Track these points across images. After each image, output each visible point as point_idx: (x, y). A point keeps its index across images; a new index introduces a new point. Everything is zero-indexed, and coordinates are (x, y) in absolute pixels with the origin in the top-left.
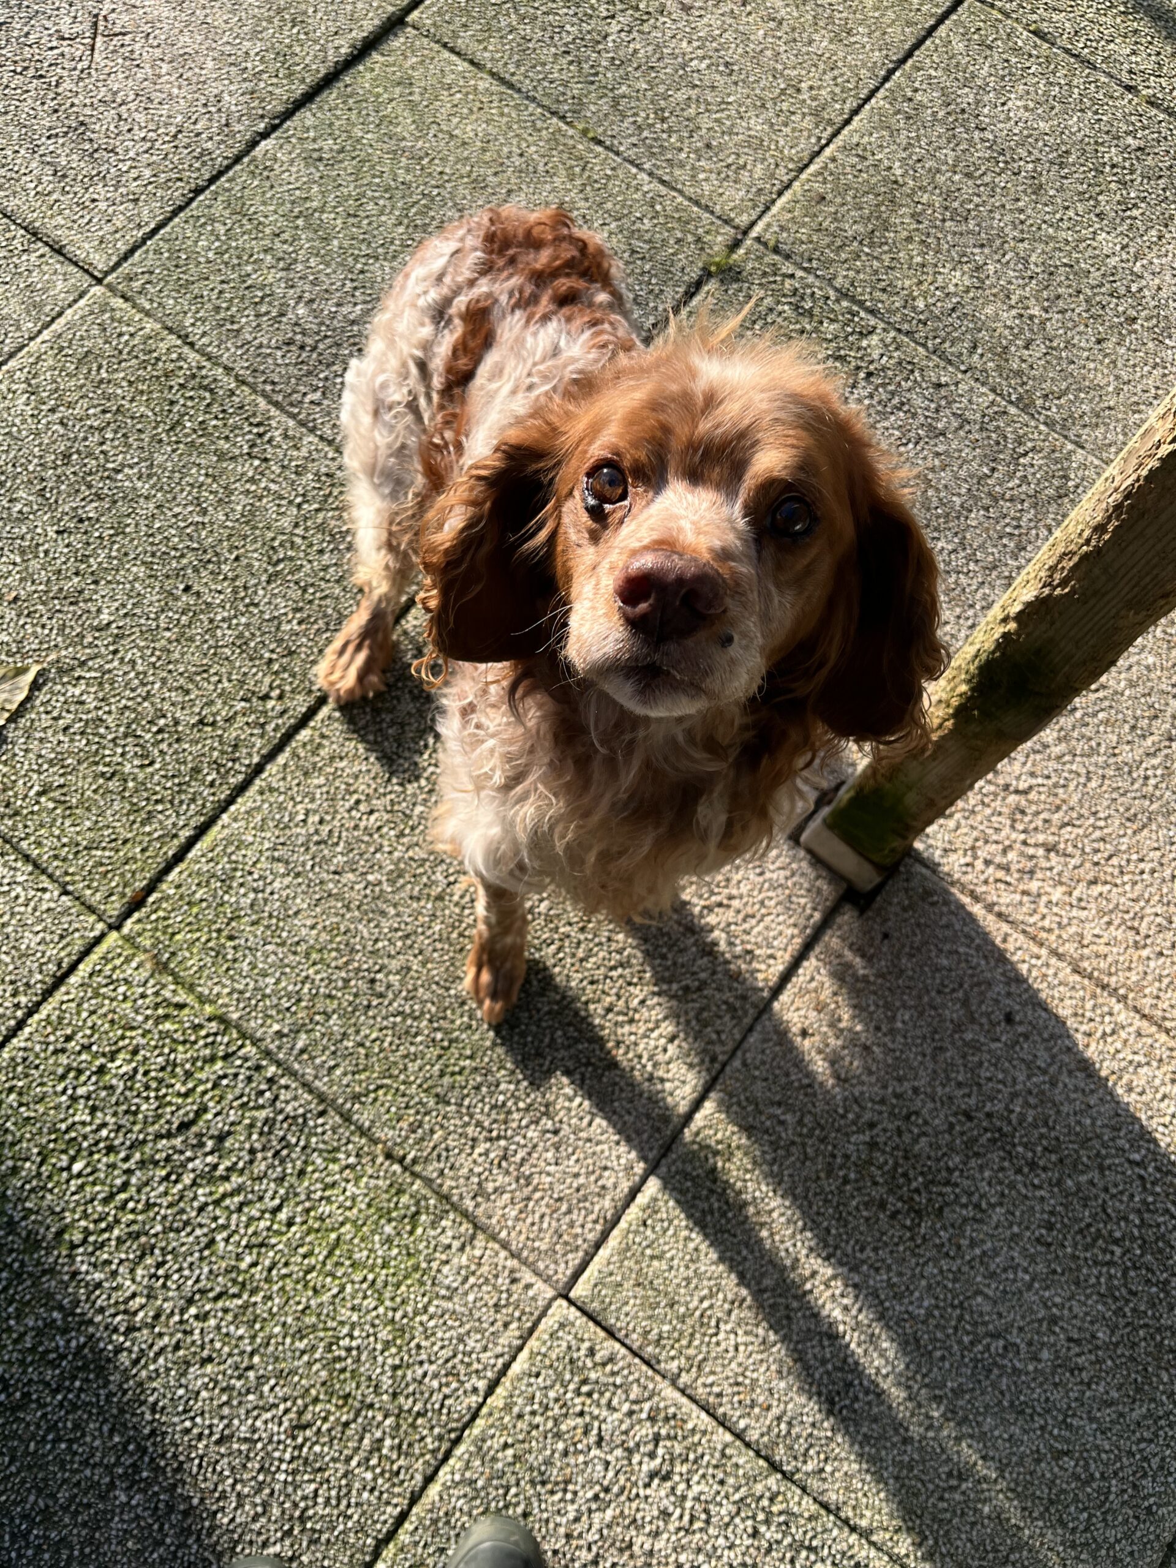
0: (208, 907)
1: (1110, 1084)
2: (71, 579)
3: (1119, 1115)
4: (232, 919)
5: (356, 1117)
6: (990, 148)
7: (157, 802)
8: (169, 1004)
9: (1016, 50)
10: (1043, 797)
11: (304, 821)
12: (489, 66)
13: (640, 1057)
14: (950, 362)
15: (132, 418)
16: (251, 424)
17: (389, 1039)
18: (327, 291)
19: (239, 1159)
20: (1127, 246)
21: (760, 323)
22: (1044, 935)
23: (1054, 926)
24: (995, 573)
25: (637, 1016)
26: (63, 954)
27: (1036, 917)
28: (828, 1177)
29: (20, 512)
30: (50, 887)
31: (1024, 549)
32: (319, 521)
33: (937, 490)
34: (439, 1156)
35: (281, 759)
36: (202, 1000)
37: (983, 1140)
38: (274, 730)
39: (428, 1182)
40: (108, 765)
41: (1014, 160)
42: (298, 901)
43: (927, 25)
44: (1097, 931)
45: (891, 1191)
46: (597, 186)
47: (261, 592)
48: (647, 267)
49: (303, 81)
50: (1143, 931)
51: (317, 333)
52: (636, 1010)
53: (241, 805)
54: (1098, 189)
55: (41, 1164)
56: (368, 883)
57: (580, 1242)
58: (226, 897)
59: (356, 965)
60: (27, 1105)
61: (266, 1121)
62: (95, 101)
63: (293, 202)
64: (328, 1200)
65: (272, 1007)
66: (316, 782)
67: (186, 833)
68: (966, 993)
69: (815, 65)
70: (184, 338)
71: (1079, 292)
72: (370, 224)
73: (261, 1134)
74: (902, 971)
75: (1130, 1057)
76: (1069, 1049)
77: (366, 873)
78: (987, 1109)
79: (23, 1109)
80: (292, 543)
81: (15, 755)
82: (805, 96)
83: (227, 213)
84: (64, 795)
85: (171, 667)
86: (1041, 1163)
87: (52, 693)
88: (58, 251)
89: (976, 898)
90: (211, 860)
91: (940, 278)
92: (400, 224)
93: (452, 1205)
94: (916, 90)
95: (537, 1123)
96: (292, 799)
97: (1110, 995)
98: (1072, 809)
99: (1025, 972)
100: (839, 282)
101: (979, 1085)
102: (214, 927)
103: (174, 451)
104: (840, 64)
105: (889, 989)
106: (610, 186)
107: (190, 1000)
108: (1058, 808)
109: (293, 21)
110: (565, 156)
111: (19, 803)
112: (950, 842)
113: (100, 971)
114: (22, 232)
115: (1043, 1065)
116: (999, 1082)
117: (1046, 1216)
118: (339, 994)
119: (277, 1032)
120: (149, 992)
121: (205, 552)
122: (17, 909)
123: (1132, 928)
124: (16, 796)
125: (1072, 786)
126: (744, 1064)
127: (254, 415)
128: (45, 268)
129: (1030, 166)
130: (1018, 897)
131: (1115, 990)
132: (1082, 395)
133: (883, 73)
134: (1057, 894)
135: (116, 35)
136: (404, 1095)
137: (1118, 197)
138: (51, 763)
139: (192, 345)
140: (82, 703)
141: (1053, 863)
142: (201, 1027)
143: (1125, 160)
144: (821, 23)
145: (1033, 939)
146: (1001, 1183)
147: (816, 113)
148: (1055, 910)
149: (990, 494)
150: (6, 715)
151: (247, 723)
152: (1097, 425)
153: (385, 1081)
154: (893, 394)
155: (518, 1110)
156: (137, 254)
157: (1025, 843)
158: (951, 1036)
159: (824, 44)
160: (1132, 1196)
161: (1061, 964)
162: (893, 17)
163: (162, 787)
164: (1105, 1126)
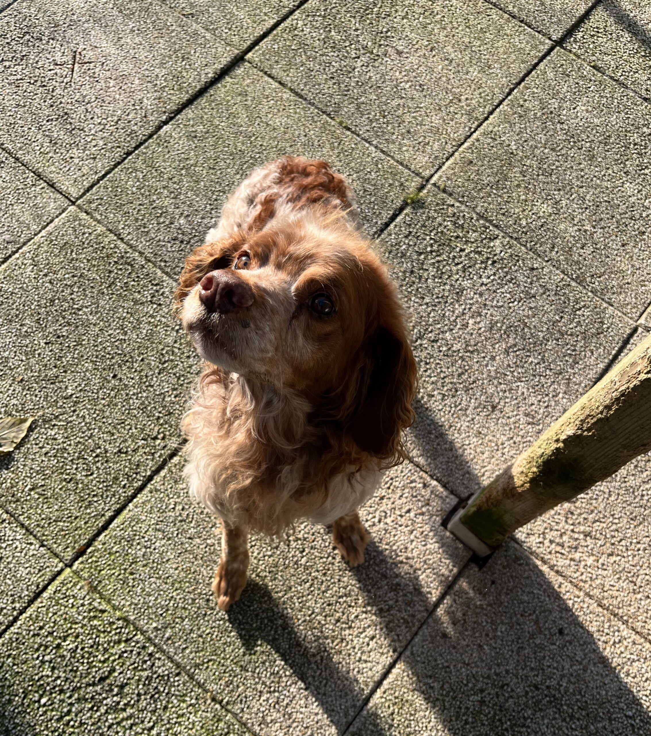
0: (120, 556)
1: (617, 671)
2: (52, 369)
3: (621, 689)
4: (132, 563)
5: (196, 677)
6: (566, 134)
7: (94, 496)
8: (96, 609)
9: (583, 77)
10: (584, 505)
11: (174, 508)
12: (289, 85)
13: (354, 648)
14: (539, 256)
15: (88, 280)
16: (152, 284)
17: (216, 634)
18: (196, 210)
19: (132, 699)
20: (641, 190)
21: (435, 232)
22: (582, 584)
23: (588, 579)
24: (560, 377)
25: (353, 625)
26: (40, 580)
27: (578, 574)
28: (457, 720)
29: (26, 332)
30: (34, 542)
31: (578, 363)
33: (530, 328)
34: (241, 701)
35: (162, 473)
36: (115, 608)
37: (544, 702)
38: (159, 457)
39: (235, 715)
40: (68, 474)
41: (579, 141)
42: (169, 554)
43: (533, 63)
44: (612, 583)
45: (491, 729)
46: (346, 153)
47: (155, 379)
48: (373, 199)
49: (187, 92)
50: (638, 584)
51: (190, 234)
52: (353, 621)
53: (140, 498)
54: (626, 158)
55: (24, 698)
56: (208, 545)
58: (130, 551)
59: (199, 591)
60: (18, 665)
61: (148, 677)
62: (73, 101)
63: (180, 161)
64: (180, 724)
65: (153, 613)
66: (181, 486)
67: (109, 514)
68: (537, 616)
69: (470, 86)
70: (119, 236)
71: (613, 217)
72: (221, 173)
73: (144, 685)
74: (502, 603)
75: (629, 656)
76: (594, 650)
77: (206, 539)
78: (547, 684)
79: (15, 667)
80: (173, 351)
81: (18, 468)
82: (463, 104)
83: (144, 166)
84: (44, 491)
85: (104, 420)
86: (576, 716)
87: (39, 433)
88: (52, 185)
89: (544, 562)
90: (122, 529)
91: (535, 208)
92: (238, 173)
93: (248, 728)
94: (525, 101)
95: (296, 684)
96: (168, 496)
97: (619, 620)
98: (600, 512)
99: (571, 605)
100: (478, 209)
101: (543, 670)
102: (122, 567)
103: (110, 299)
104: (483, 85)
105: (494, 613)
106: (354, 154)
107: (108, 608)
108: (592, 511)
109: (183, 57)
110: (329, 137)
111: (19, 494)
112: (531, 530)
113: (60, 590)
114: (32, 174)
115: (579, 659)
116: (554, 668)
118: (190, 607)
119: (155, 628)
120: (86, 603)
121: (125, 356)
122: (16, 554)
123: (632, 582)
124: (18, 490)
125: (600, 500)
126: (412, 653)
127: (154, 279)
128: (44, 195)
129: (588, 145)
130: (568, 562)
131: (622, 617)
132: (613, 276)
133: (507, 90)
134: (590, 561)
135: (86, 63)
136: (223, 665)
137: (637, 162)
138: (38, 473)
139: (122, 239)
140: (55, 439)
141: (589, 543)
142: (114, 623)
143: (642, 140)
144: (474, 62)
145: (576, 586)
146: (553, 727)
147: (469, 114)
149: (559, 331)
150: (14, 445)
151: (145, 453)
152: (621, 293)
153: (213, 657)
154: (507, 273)
155: (286, 676)
156: (94, 189)
157: (573, 531)
158: (528, 641)
159: (475, 74)
161: (591, 601)
162: (514, 58)
163: (97, 488)
164: (613, 695)
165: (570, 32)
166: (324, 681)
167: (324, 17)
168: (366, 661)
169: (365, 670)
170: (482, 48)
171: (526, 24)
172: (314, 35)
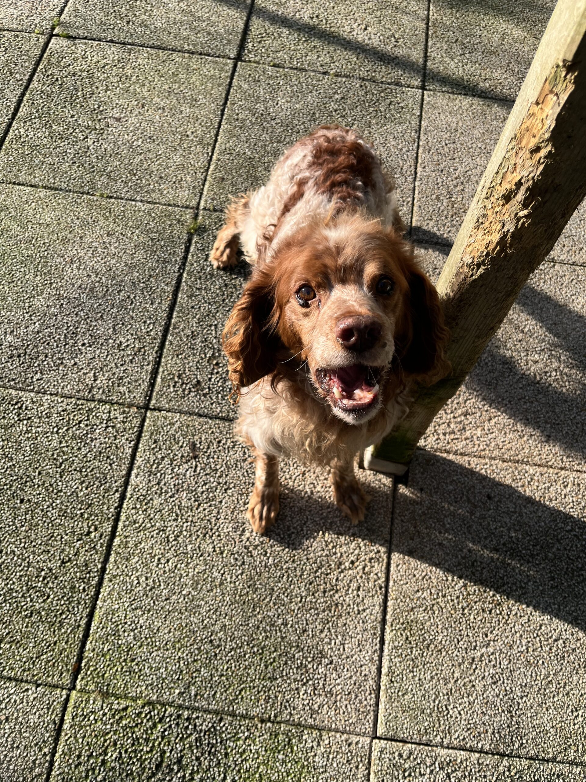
0: (114, 652)
1: (542, 502)
3: (552, 514)
4: (128, 651)
5: (237, 712)
6: (281, 126)
7: (61, 614)
8: (118, 711)
9: (270, 77)
11: (138, 583)
12: (40, 184)
13: (349, 605)
16: (13, 405)
17: (233, 665)
18: (17, 323)
19: (193, 766)
22: (483, 453)
23: (485, 447)
25: (338, 587)
26: (53, 716)
27: (476, 447)
28: (455, 611)
30: (29, 687)
32: (71, 434)
34: (285, 707)
35: (112, 559)
36: (134, 699)
38: (101, 547)
39: (287, 722)
40: (27, 610)
41: (294, 127)
42: (156, 623)
43: (227, 83)
44: (502, 440)
45: (484, 602)
46: (120, 217)
47: (60, 484)
48: (162, 243)
51: (23, 346)
52: (336, 585)
53: (104, 592)
56: (185, 596)
57: (369, 708)
58: (120, 642)
59: (199, 638)
61: (196, 739)
64: (246, 760)
65: (170, 683)
66: (134, 561)
67: (84, 622)
68: (467, 496)
69: (189, 122)
72: (22, 283)
73: (197, 747)
74: (436, 502)
75: (543, 486)
76: (519, 497)
77: (181, 592)
78: (502, 542)
80: (63, 451)
82: (192, 137)
84: (12, 637)
85: (33, 544)
86: (535, 553)
89: (448, 452)
90: (103, 628)
92: (37, 275)
93: (303, 726)
94: (238, 114)
95: (321, 663)
96: (127, 575)
97: (522, 464)
98: (465, 392)
99: (484, 473)
101: (493, 533)
102: (121, 661)
104: (199, 116)
105: (435, 512)
106: (126, 215)
107: (129, 703)
110: (99, 210)
113: (76, 714)
115: (513, 510)
116: (500, 527)
117: (549, 575)
118: (199, 657)
119: (179, 694)
120: (106, 711)
121: (22, 478)
122: (18, 707)
123: (514, 431)
126: (395, 582)
127: (12, 399)
129: (302, 126)
130: (464, 442)
131: (523, 460)
133: (219, 112)
134: (479, 432)
136: (254, 688)
141: (470, 420)
142: (141, 713)
143: (339, 106)
144: (181, 101)
145: (480, 457)
147: (200, 143)
148: (482, 439)
151: (86, 551)
153: (242, 686)
157: (454, 417)
158: (471, 518)
159: (188, 110)
160: (576, 545)
161: (496, 462)
162: (211, 85)
163: (59, 605)
164: (550, 522)
165: (242, 46)
166: (342, 647)
167: (40, 117)
168: (364, 610)
169: (367, 618)
170: (182, 89)
171: (205, 55)
172: (39, 135)
